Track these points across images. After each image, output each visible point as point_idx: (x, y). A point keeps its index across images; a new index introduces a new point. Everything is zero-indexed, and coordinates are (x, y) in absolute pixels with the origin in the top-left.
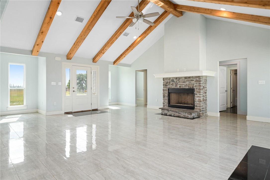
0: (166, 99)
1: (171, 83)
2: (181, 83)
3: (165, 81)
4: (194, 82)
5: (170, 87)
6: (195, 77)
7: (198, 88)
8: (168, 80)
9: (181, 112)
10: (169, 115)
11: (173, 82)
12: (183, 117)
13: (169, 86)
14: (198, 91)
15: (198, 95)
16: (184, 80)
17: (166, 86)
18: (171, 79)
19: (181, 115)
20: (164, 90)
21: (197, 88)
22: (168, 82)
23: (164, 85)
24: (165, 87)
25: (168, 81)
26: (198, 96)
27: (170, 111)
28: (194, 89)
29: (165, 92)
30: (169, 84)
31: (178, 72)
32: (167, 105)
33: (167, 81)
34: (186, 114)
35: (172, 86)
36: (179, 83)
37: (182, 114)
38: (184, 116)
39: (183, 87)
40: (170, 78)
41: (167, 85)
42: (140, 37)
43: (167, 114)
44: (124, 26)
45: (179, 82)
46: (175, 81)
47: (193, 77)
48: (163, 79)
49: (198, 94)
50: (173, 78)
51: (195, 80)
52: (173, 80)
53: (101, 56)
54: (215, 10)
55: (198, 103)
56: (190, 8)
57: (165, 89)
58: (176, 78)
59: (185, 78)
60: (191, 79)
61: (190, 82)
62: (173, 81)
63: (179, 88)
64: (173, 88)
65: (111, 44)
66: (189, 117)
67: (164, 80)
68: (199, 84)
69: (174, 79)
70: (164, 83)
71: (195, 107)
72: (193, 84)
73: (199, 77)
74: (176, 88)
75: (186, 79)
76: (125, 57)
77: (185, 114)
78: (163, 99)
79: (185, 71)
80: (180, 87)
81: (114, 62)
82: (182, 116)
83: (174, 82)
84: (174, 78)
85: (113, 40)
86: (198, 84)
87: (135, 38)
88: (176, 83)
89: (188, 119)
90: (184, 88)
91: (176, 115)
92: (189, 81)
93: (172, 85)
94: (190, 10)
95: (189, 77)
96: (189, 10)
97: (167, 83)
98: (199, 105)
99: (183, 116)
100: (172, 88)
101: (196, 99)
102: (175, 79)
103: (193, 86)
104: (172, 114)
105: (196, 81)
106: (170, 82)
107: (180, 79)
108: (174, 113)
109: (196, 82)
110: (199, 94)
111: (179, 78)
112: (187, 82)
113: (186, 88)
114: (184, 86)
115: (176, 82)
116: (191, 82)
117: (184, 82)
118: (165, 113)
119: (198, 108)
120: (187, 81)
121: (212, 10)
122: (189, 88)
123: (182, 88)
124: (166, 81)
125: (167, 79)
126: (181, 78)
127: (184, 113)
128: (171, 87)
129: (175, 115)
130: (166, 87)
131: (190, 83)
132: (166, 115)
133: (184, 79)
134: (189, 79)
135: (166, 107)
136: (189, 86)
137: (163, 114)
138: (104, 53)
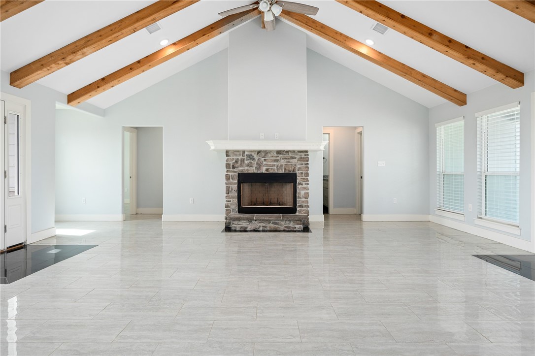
0: (233, 197)
1: (246, 162)
2: (269, 162)
3: (231, 157)
4: (295, 161)
5: (242, 170)
6: (298, 152)
7: (304, 172)
8: (240, 155)
9: (279, 222)
10: (253, 229)
11: (250, 159)
12: (284, 231)
13: (241, 168)
14: (304, 177)
15: (304, 186)
16: (277, 157)
17: (234, 167)
18: (246, 153)
19: (280, 227)
20: (228, 177)
21: (302, 173)
22: (238, 159)
23: (228, 166)
24: (231, 170)
25: (240, 158)
26: (305, 188)
27: (256, 222)
28: (296, 174)
29: (231, 180)
30: (241, 164)
31: (262, 140)
32: (237, 209)
33: (237, 157)
34: (292, 223)
35: (248, 168)
36: (264, 163)
37: (283, 225)
38: (286, 227)
39: (274, 170)
40: (244, 152)
41: (236, 165)
42: (174, 44)
43: (246, 228)
44: (173, 7)
45: (265, 160)
46: (256, 157)
47: (294, 151)
48: (227, 152)
49: (304, 183)
50: (251, 151)
51: (298, 157)
52: (251, 155)
53: (53, 70)
54: (352, 39)
55: (304, 199)
56: (306, 20)
57: (230, 174)
58: (259, 152)
59: (279, 152)
60: (290, 155)
61: (288, 160)
62: (250, 157)
63: (266, 172)
64: (252, 172)
65: (111, 42)
66: (297, 229)
67: (227, 155)
68: (306, 165)
69: (253, 153)
70: (228, 162)
71: (298, 209)
72: (295, 165)
73: (306, 151)
74: (259, 172)
75: (280, 156)
76: (113, 86)
77: (289, 224)
78: (226, 196)
79: (278, 138)
80: (267, 170)
81: (72, 98)
82: (282, 228)
83: (253, 159)
84: (254, 151)
85: (122, 34)
86: (303, 166)
87: (164, 43)
88: (259, 162)
89: (295, 231)
90: (276, 172)
91: (268, 229)
92: (286, 159)
93: (249, 165)
94: (307, 22)
95: (288, 152)
96: (305, 22)
97: (237, 162)
98: (306, 204)
99: (285, 229)
100: (250, 172)
101: (299, 193)
102: (256, 153)
103: (293, 169)
104: (260, 226)
105: (301, 159)
106: (243, 160)
107: (268, 153)
108: (264, 225)
109: (300, 161)
110: (306, 184)
111: (266, 152)
112: (282, 161)
113: (280, 172)
114: (275, 168)
115: (258, 159)
116: (291, 160)
117: (276, 161)
118: (241, 227)
119: (304, 210)
120: (283, 159)
121: (347, 37)
122: (287, 172)
123: (271, 171)
124: (234, 157)
125: (236, 153)
126: (270, 152)
127: (288, 222)
128: (248, 170)
129: (266, 229)
130: (234, 170)
131: (289, 162)
132: (245, 231)
133: (276, 155)
134: (287, 156)
135: (235, 214)
136: (287, 169)
137: (238, 229)
138: (67, 64)
